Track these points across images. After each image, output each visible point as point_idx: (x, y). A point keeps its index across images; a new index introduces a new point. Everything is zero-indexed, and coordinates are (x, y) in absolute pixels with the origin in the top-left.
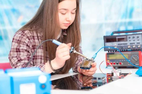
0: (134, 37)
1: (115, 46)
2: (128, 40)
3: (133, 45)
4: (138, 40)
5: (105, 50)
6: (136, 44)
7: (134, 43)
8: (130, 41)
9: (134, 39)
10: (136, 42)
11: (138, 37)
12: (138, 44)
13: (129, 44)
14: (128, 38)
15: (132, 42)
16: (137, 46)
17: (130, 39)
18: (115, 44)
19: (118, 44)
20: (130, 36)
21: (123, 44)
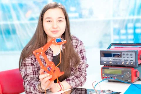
0: (127, 55)
1: (110, 61)
2: (123, 56)
3: (127, 62)
4: (132, 57)
5: (101, 64)
6: (129, 61)
7: (128, 60)
8: (124, 57)
9: (128, 56)
10: (130, 59)
11: (131, 55)
12: (131, 61)
13: (123, 60)
14: (122, 55)
15: (126, 58)
16: (130, 63)
17: (124, 56)
18: (110, 59)
19: (113, 60)
20: (124, 53)
21: (118, 60)
